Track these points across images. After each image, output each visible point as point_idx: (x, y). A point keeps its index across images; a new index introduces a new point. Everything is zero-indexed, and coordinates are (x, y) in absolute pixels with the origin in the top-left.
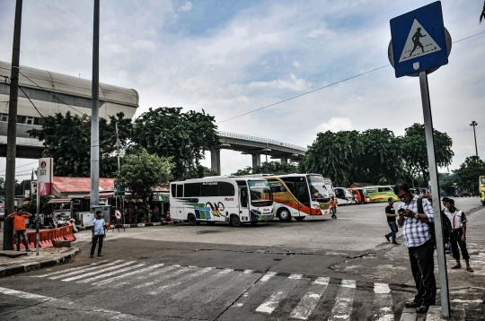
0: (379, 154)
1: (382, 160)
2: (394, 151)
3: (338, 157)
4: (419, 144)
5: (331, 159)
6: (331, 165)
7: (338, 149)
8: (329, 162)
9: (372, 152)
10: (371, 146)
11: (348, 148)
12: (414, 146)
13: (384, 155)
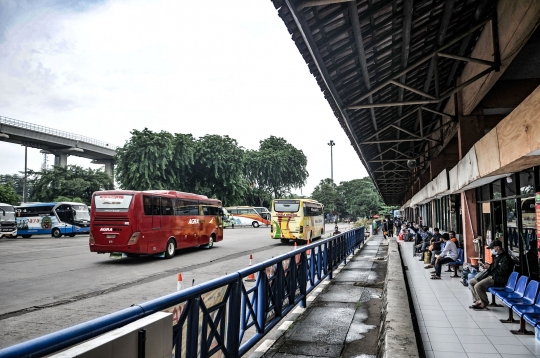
0: (213, 167)
1: (217, 175)
2: (233, 164)
3: (154, 165)
4: (270, 160)
5: (144, 167)
6: (142, 175)
7: (153, 153)
8: (141, 170)
9: (205, 164)
10: (204, 155)
11: (168, 154)
12: (264, 161)
13: (219, 168)
